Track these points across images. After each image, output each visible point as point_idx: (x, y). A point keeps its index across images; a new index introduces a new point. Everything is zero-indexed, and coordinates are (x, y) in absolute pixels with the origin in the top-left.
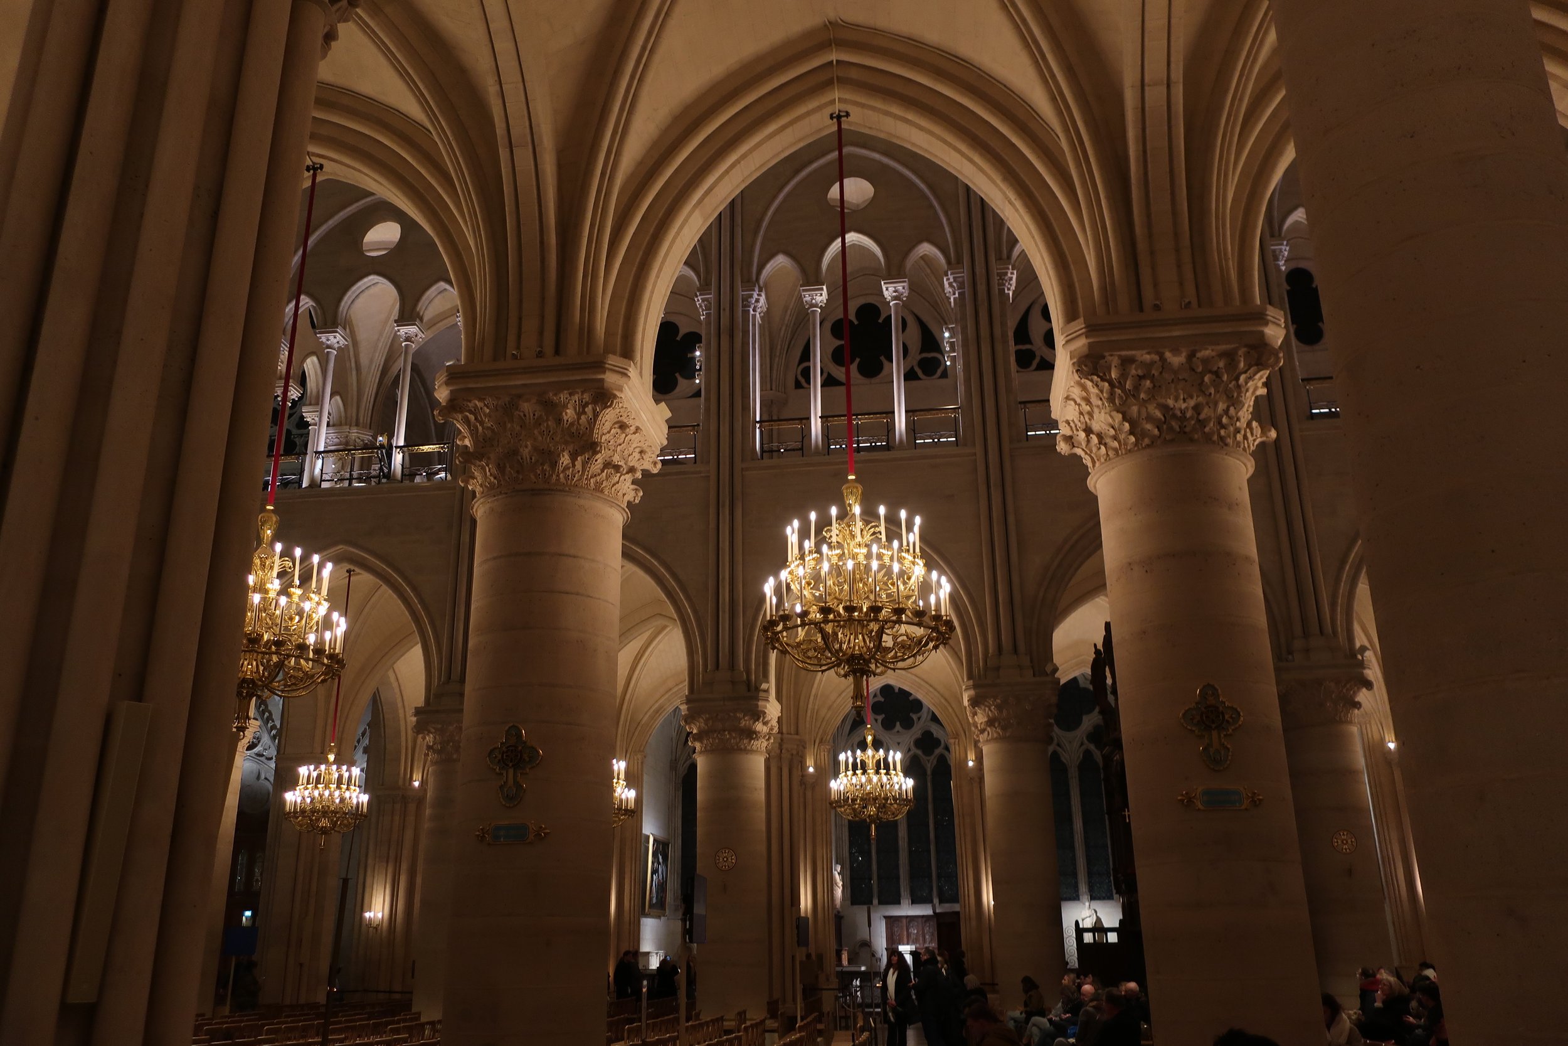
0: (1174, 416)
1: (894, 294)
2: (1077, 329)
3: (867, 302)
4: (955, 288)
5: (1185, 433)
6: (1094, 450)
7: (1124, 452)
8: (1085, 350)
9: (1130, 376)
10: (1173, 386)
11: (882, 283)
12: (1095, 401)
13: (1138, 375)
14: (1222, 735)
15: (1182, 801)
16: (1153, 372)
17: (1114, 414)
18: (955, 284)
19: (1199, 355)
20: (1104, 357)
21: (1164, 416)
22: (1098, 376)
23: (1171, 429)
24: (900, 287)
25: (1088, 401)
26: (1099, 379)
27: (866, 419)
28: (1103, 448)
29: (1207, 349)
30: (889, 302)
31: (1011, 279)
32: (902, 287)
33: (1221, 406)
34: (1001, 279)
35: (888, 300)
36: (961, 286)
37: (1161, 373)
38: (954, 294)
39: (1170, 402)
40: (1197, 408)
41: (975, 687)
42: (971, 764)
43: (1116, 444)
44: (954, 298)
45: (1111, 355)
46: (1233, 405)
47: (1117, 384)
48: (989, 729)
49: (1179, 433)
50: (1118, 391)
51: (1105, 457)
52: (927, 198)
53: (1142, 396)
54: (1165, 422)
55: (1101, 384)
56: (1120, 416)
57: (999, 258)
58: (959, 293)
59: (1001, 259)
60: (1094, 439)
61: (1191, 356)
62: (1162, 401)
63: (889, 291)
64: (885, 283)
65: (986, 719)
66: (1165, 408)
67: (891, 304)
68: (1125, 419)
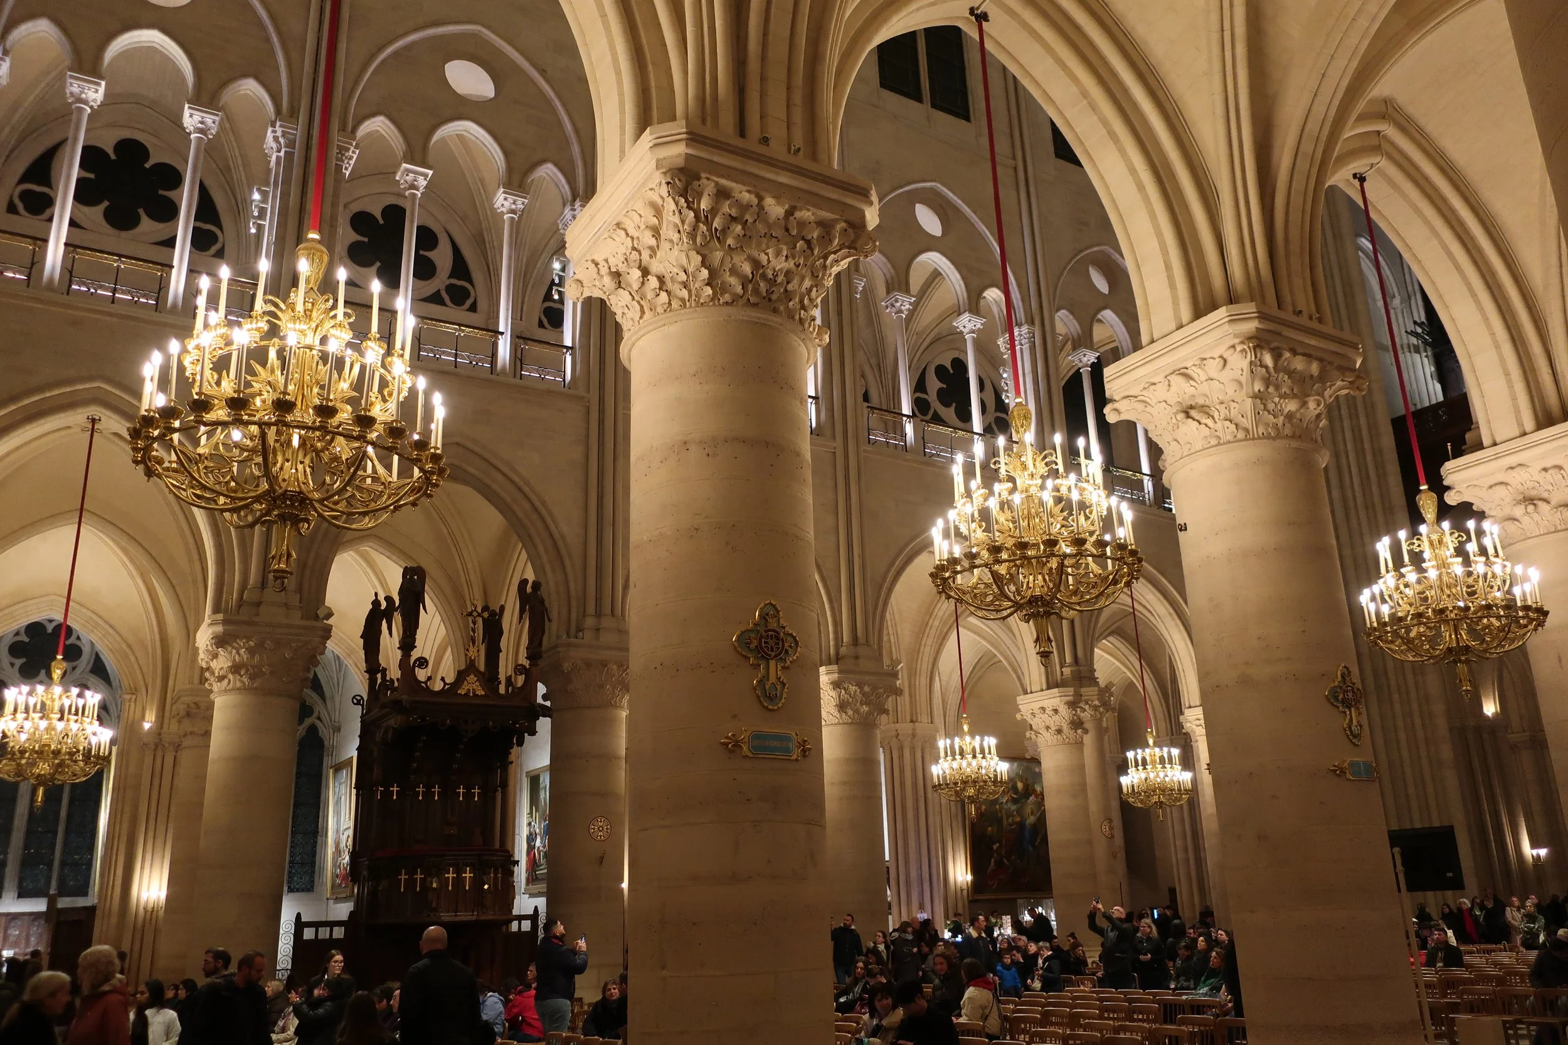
0: (764, 276)
1: (200, 125)
2: (673, 132)
3: (134, 138)
4: (280, 145)
5: (770, 300)
6: (650, 295)
7: (693, 305)
8: (680, 162)
9: (720, 213)
10: (765, 241)
11: (187, 106)
12: (668, 232)
13: (730, 215)
14: (779, 667)
15: (726, 744)
16: (747, 217)
17: (693, 254)
18: (282, 140)
19: (798, 214)
20: (699, 178)
21: (752, 273)
22: (687, 201)
23: (756, 291)
24: (209, 119)
25: (656, 232)
26: (685, 205)
27: (132, 264)
28: (664, 295)
29: (808, 210)
30: (190, 134)
31: (351, 158)
32: (211, 120)
33: (807, 283)
34: (340, 153)
35: (187, 131)
36: (291, 144)
37: (755, 221)
38: (279, 151)
39: (763, 258)
40: (788, 274)
41: (225, 622)
42: (147, 726)
43: (685, 293)
44: (277, 157)
45: (708, 179)
46: (816, 286)
47: (703, 219)
48: (231, 676)
49: (764, 298)
50: (703, 227)
51: (666, 306)
52: (263, 27)
53: (730, 241)
54: (751, 281)
55: (685, 211)
56: (700, 258)
57: (343, 128)
58: (286, 152)
59: (344, 131)
60: (653, 282)
61: (789, 213)
62: (755, 253)
63: (191, 119)
64: (189, 108)
65: (230, 664)
66: (756, 264)
67: (192, 136)
68: (704, 264)
